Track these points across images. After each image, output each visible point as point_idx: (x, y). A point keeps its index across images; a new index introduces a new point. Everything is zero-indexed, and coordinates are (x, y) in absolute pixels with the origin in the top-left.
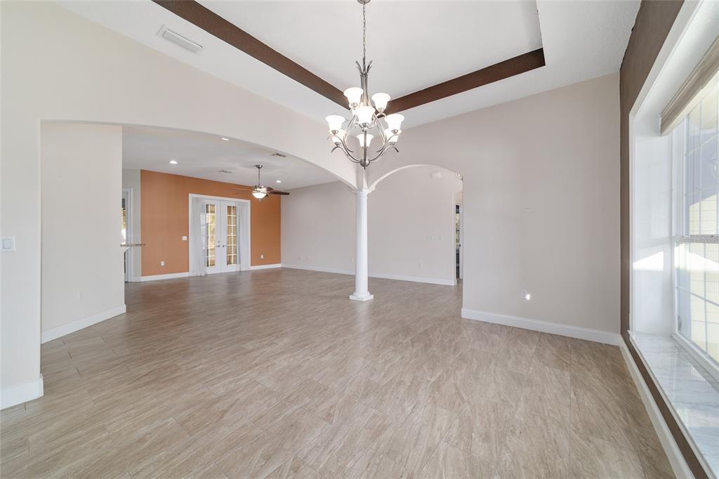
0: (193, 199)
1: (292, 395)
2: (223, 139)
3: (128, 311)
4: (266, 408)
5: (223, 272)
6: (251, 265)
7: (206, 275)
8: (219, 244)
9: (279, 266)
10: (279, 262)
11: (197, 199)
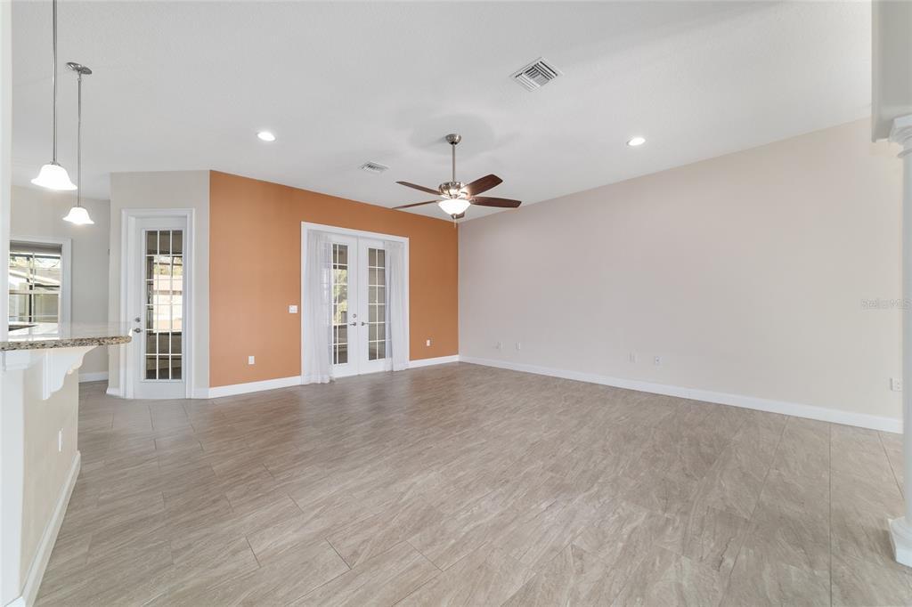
0: (309, 231)
5: (362, 372)
6: (411, 360)
9: (455, 359)
10: (455, 352)
11: (317, 234)
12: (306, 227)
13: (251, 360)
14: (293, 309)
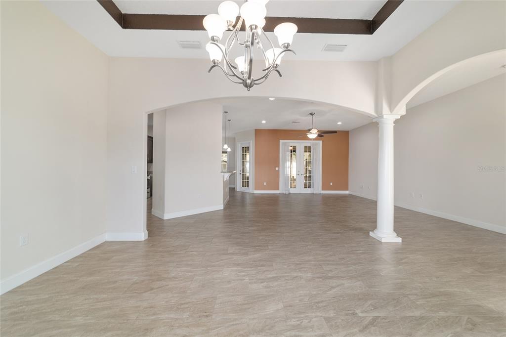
1: (322, 302)
2: (270, 99)
3: (225, 208)
4: (298, 301)
5: (301, 193)
6: (322, 190)
7: (290, 194)
8: (299, 173)
9: (347, 192)
10: (347, 189)
11: (284, 144)
12: (281, 142)
13: (265, 184)
14: (277, 169)
